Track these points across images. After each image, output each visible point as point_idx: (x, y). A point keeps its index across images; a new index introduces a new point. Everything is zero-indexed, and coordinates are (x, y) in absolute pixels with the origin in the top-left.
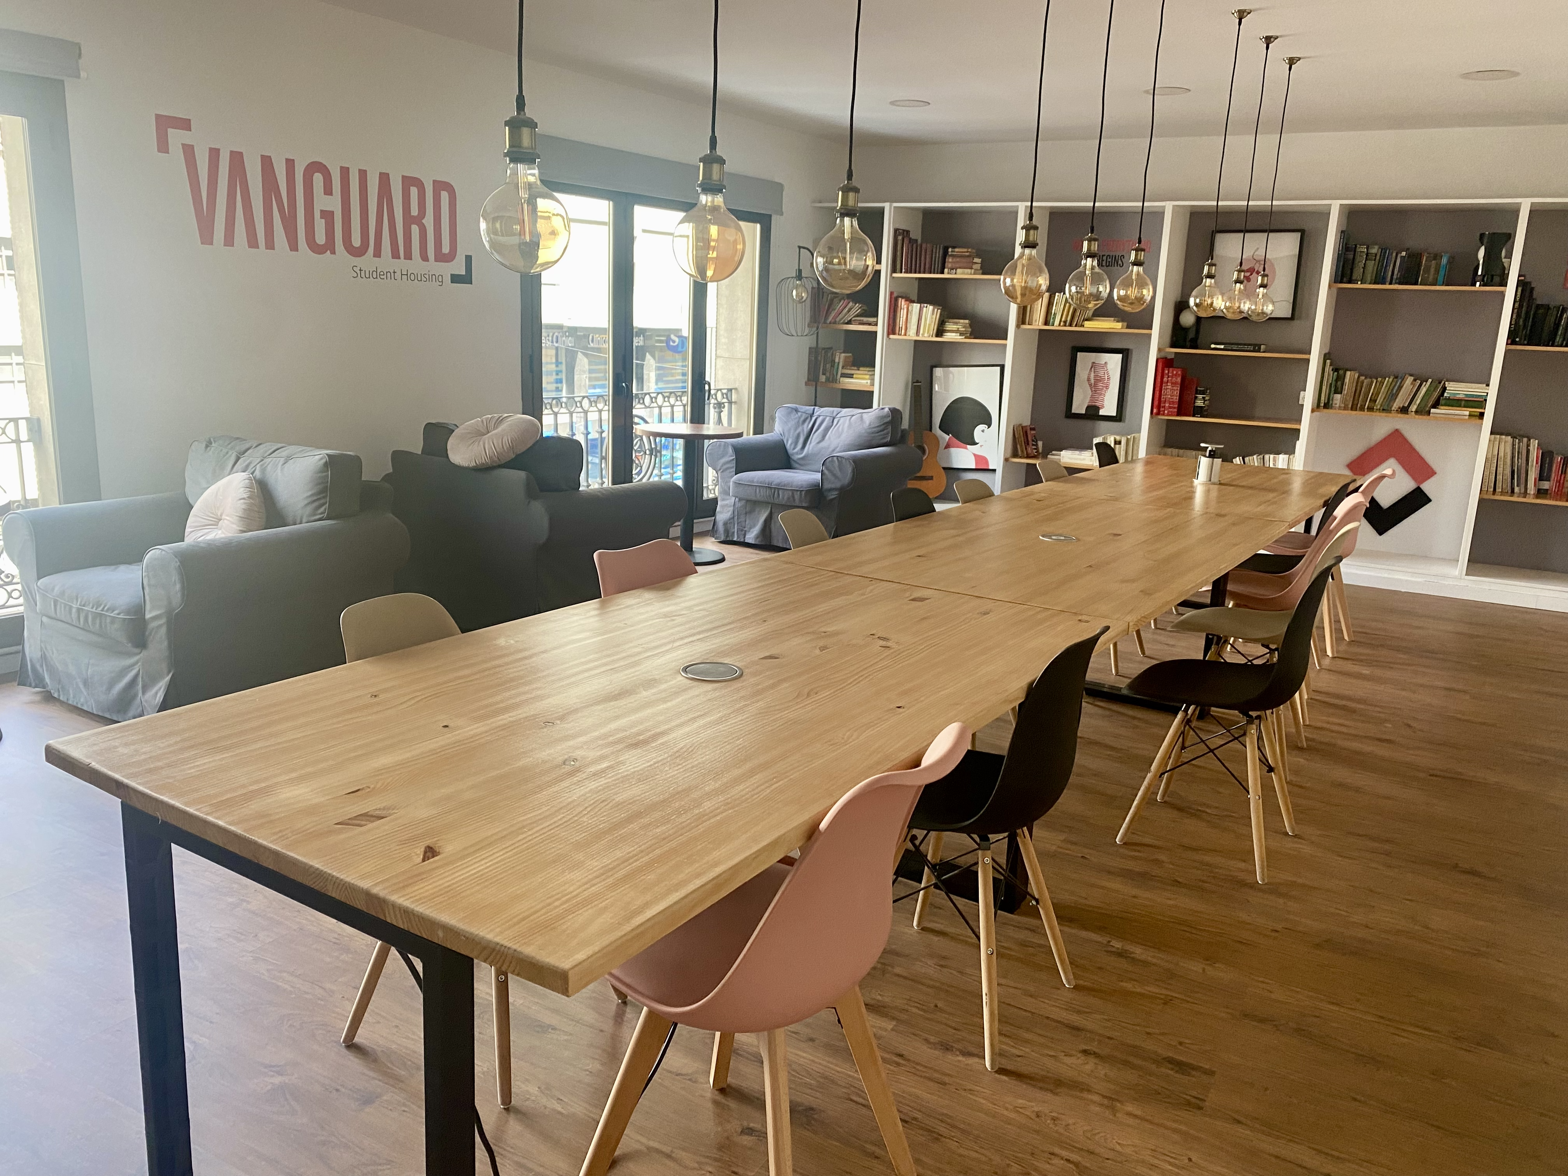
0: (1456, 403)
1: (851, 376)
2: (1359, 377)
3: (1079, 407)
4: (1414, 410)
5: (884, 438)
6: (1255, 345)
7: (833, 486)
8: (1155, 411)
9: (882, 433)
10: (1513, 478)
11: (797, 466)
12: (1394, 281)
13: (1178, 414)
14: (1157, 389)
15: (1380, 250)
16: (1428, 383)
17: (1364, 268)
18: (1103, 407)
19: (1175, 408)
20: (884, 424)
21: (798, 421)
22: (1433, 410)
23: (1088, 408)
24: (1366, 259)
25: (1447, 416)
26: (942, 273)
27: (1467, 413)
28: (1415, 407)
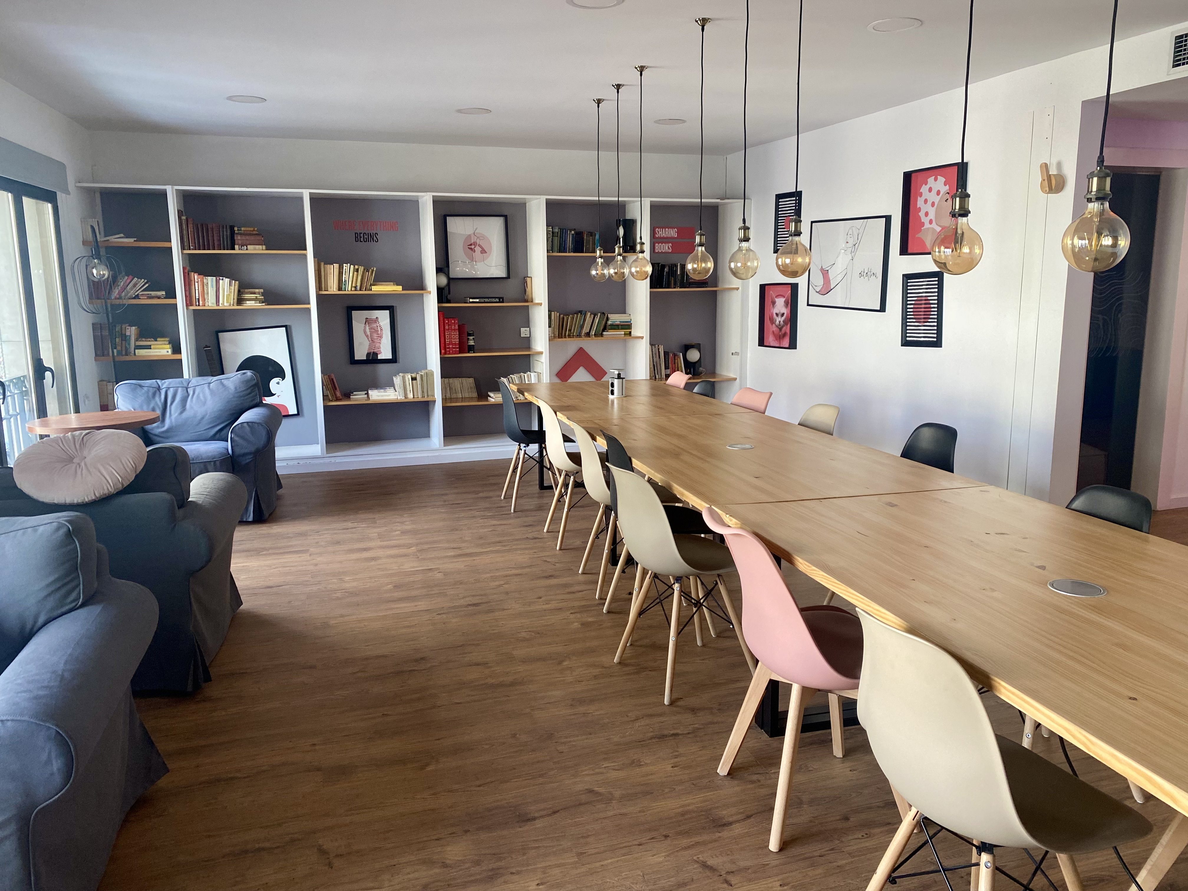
0: (616, 327)
1: (149, 347)
2: (560, 316)
3: (360, 354)
4: (593, 334)
5: (254, 400)
6: (499, 298)
7: (246, 451)
8: (443, 351)
9: (251, 395)
10: (654, 370)
11: (158, 439)
12: (570, 251)
13: (460, 352)
14: (442, 335)
15: (559, 230)
16: (599, 316)
17: (552, 242)
18: (381, 353)
19: (457, 348)
20: (251, 387)
21: (148, 396)
22: (605, 333)
23: (368, 355)
24: (553, 236)
25: (614, 336)
26: (234, 249)
27: (623, 333)
28: (594, 332)
